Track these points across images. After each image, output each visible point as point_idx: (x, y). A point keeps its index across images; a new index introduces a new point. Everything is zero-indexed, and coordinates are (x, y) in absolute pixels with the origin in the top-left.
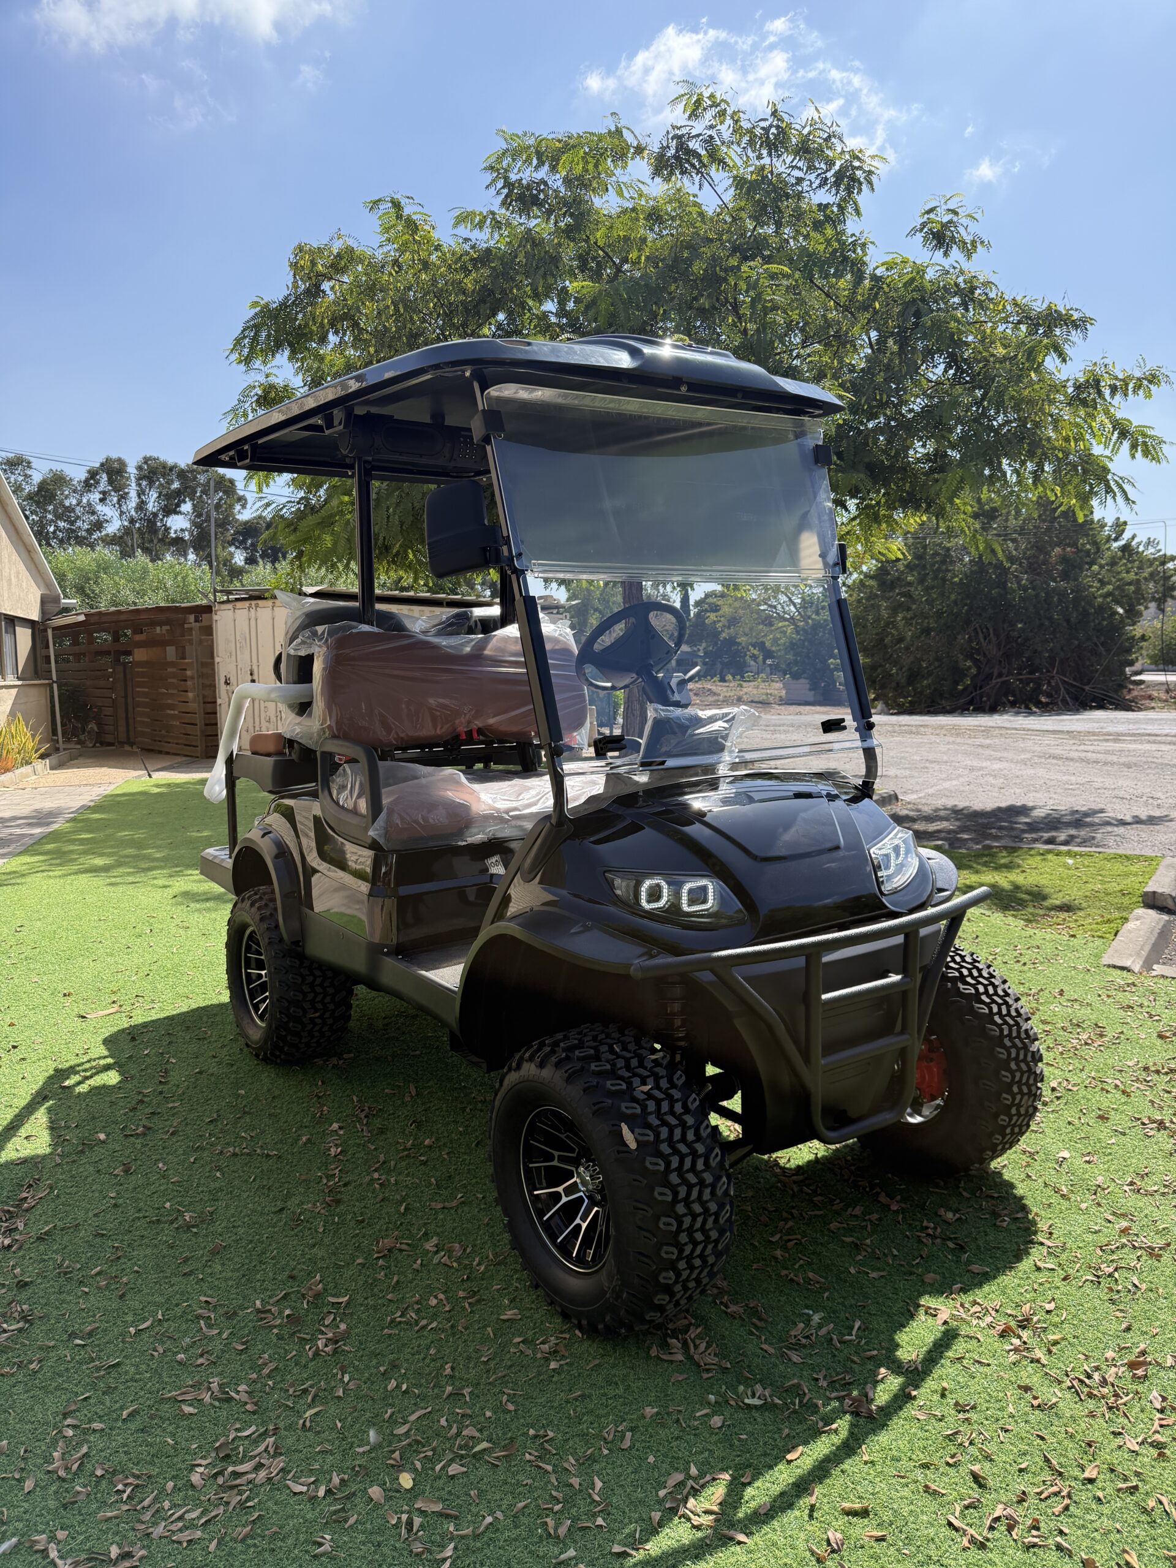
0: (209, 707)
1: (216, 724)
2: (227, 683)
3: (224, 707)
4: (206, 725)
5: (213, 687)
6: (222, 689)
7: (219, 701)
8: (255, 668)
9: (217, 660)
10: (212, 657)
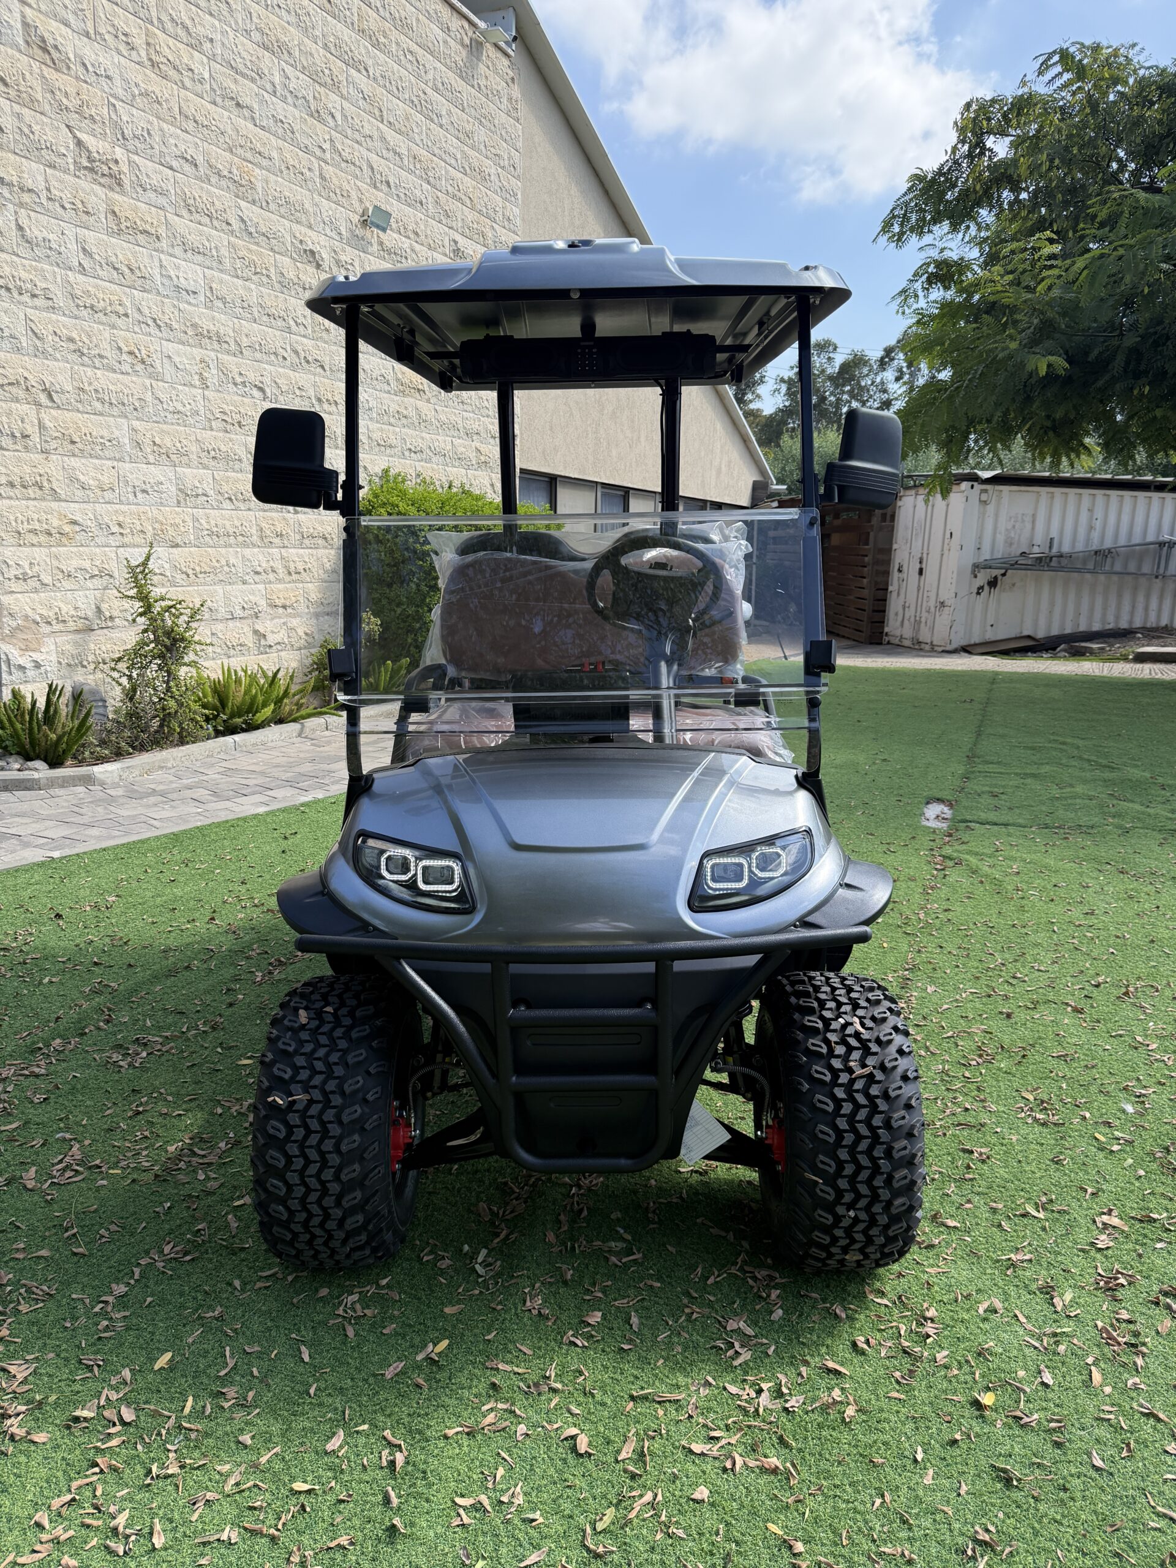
0: (881, 593)
1: (884, 611)
2: (900, 571)
3: (894, 595)
4: (874, 611)
5: (887, 573)
6: (895, 575)
7: (890, 588)
8: (925, 556)
9: (895, 546)
10: (891, 544)
